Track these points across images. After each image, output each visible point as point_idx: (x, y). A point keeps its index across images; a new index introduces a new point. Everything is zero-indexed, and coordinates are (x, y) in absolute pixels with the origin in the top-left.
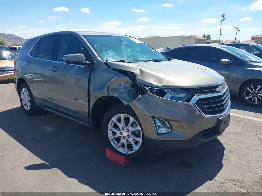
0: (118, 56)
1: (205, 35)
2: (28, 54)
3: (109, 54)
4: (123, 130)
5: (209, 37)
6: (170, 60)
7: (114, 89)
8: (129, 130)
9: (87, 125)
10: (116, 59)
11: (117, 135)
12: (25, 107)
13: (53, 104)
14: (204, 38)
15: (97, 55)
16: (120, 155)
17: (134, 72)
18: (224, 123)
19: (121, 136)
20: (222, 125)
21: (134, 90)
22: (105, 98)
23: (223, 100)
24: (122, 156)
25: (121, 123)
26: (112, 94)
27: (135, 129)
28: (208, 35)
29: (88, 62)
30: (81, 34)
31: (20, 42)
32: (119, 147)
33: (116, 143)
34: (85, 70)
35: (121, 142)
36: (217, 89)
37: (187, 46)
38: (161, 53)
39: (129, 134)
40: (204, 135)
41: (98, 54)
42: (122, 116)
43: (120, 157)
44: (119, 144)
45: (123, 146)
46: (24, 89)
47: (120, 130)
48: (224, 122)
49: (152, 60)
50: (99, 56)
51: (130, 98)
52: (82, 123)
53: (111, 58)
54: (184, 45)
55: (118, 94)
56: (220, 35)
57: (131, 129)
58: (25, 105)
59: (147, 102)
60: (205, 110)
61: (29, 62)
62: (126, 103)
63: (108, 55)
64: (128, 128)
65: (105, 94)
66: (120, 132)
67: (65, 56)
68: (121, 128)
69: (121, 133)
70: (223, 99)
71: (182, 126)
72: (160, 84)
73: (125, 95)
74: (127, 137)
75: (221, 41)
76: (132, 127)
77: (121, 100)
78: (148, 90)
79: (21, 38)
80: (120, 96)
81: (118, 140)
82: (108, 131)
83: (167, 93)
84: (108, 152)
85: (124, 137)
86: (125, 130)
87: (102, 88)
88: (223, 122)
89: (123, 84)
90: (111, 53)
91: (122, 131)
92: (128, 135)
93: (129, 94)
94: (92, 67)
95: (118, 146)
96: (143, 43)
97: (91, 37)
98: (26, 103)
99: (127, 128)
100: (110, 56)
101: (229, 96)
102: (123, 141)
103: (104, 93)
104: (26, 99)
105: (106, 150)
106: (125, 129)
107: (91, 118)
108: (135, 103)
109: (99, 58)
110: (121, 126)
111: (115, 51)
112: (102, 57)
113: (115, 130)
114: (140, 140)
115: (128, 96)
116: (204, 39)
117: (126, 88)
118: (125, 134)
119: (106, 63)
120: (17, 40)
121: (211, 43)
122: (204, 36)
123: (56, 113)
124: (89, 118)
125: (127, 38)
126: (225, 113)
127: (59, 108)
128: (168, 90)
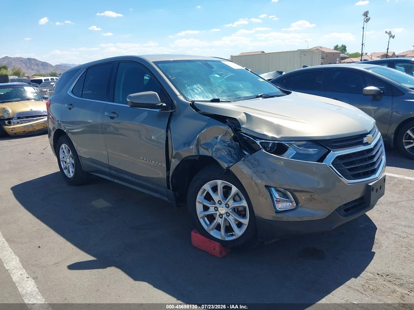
0: (209, 93)
1: (337, 46)
2: (68, 93)
3: (196, 91)
4: (220, 204)
5: (344, 48)
6: (288, 93)
7: (206, 144)
8: (228, 205)
9: (165, 199)
10: (207, 97)
11: (209, 211)
12: (65, 172)
13: (111, 168)
14: (335, 51)
15: (178, 93)
16: (213, 242)
17: (237, 118)
18: (377, 192)
19: (216, 213)
20: (373, 194)
21: (237, 145)
22: (193, 158)
23: (374, 156)
24: (217, 242)
25: (217, 193)
26: (203, 152)
27: (238, 205)
28: (343, 46)
29: (164, 104)
30: (151, 60)
31: (45, 70)
32: (212, 229)
33: (208, 223)
34: (160, 116)
35: (215, 222)
36: (365, 140)
37: (309, 67)
38: (269, 80)
39: (229, 211)
40: (346, 210)
41: (179, 91)
42: (220, 183)
43: (213, 243)
44: (213, 225)
45: (218, 227)
46: (65, 146)
47: (215, 203)
48: (377, 190)
49: (261, 96)
50: (182, 94)
51: (232, 156)
52: (157, 195)
53: (199, 95)
54: (304, 67)
55: (212, 152)
56: (363, 44)
57: (232, 203)
58: (66, 168)
59: (259, 165)
60: (347, 173)
61: (71, 105)
62: (225, 165)
63: (194, 91)
64: (228, 202)
65: (194, 153)
66: (215, 207)
67: (130, 96)
68: (216, 201)
69: (216, 209)
70: (374, 154)
71: (313, 199)
72: (278, 135)
73: (224, 153)
74: (224, 216)
75: (364, 54)
76: (235, 201)
77: (218, 160)
78: (259, 144)
79: (47, 63)
80: (216, 154)
81: (211, 218)
82: (197, 204)
83: (288, 148)
84: (196, 236)
85: (220, 214)
86: (223, 205)
87: (187, 144)
88: (375, 190)
89: (220, 137)
90: (198, 88)
91: (217, 205)
92: (227, 213)
93: (229, 151)
94: (170, 111)
95: (212, 227)
96: (244, 68)
97: (166, 65)
98: (67, 166)
99: (225, 203)
100: (197, 94)
101: (383, 148)
102: (218, 220)
103: (191, 151)
104: (68, 161)
105: (193, 233)
106: (224, 203)
107: (171, 189)
108: (239, 166)
109: (181, 98)
110: (216, 198)
111: (203, 84)
112: (185, 95)
113: (207, 204)
114: (245, 221)
115: (228, 154)
116: (335, 53)
117: (224, 142)
118: (222, 210)
119: (193, 105)
120: (41, 67)
121: (348, 58)
122: (336, 48)
123: (116, 181)
124: (169, 188)
125: (219, 61)
126: (377, 175)
127: (119, 174)
128: (291, 144)
